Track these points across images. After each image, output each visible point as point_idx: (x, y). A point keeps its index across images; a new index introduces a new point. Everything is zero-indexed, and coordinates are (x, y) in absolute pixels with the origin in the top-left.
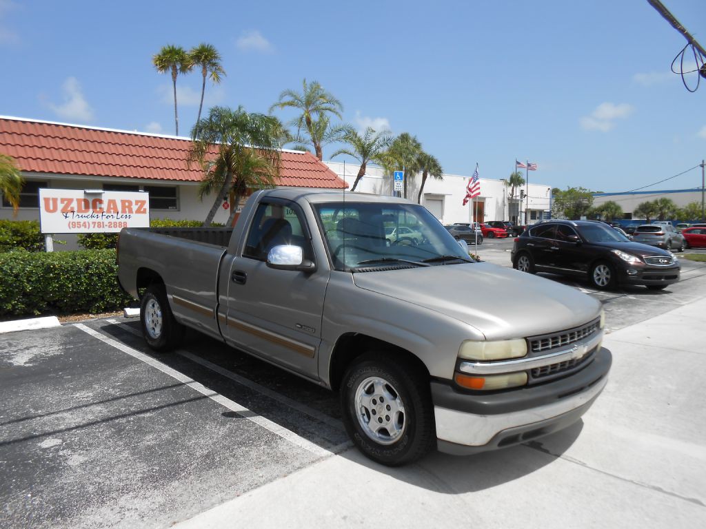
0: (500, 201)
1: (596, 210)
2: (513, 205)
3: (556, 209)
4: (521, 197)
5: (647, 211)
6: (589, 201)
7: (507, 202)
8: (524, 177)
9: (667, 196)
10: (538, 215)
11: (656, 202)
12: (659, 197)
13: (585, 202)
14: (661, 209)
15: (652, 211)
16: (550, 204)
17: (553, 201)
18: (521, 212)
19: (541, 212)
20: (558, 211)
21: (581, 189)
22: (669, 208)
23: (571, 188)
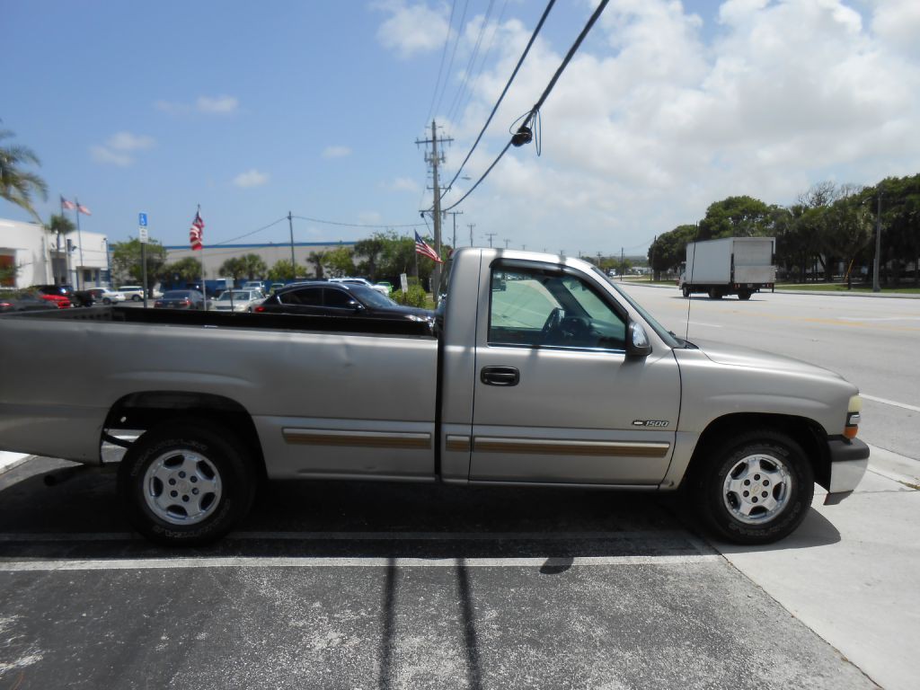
0: (38, 256)
1: (173, 268)
2: (59, 262)
3: (116, 267)
4: (69, 250)
5: (235, 269)
6: (161, 256)
7: (48, 257)
8: (72, 220)
9: (255, 252)
10: (93, 275)
11: (244, 259)
12: (246, 252)
13: (156, 257)
14: (250, 266)
15: (241, 269)
16: (108, 260)
17: (111, 256)
18: (71, 271)
19: (97, 271)
20: (120, 269)
21: (150, 240)
22: (258, 266)
23: (134, 239)
